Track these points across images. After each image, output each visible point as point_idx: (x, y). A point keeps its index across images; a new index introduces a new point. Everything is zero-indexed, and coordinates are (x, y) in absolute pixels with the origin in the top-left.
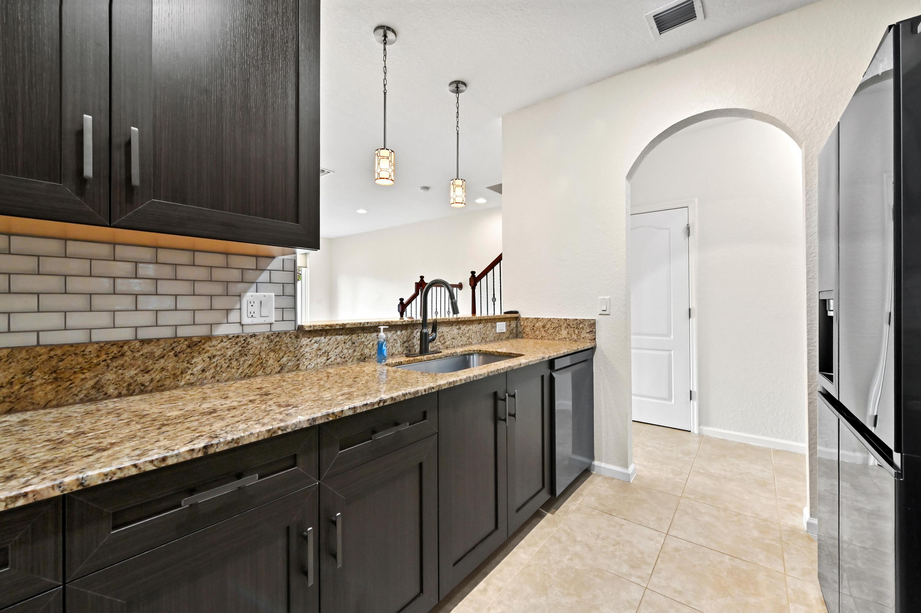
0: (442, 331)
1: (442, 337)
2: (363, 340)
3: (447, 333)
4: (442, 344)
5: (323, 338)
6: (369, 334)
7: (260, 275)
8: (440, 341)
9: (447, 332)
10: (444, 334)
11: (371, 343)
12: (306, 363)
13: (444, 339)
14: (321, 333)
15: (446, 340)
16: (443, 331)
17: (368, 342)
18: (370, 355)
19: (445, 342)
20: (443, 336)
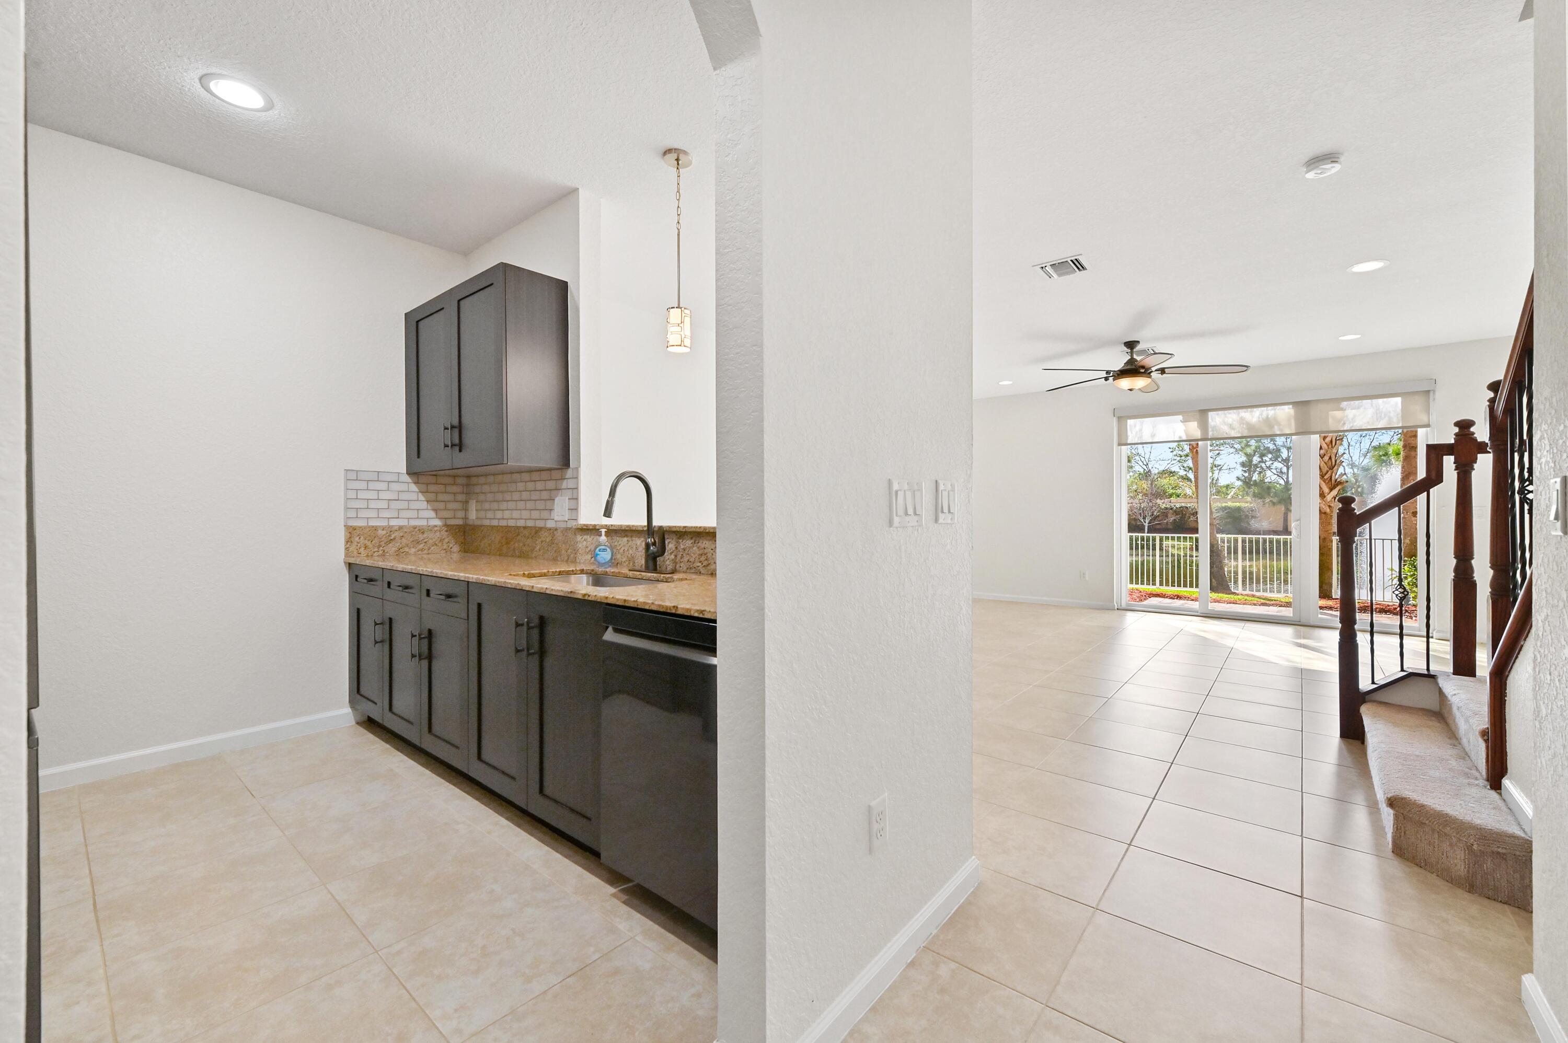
0: (703, 547)
1: (703, 556)
2: (616, 544)
3: (712, 551)
4: (704, 566)
5: (589, 536)
6: (620, 538)
7: (562, 484)
8: (700, 562)
9: (712, 549)
10: (706, 551)
11: (622, 549)
12: (580, 558)
13: (706, 560)
14: (588, 532)
15: (710, 562)
16: (706, 546)
17: (620, 547)
18: (622, 561)
19: (709, 564)
20: (705, 554)
